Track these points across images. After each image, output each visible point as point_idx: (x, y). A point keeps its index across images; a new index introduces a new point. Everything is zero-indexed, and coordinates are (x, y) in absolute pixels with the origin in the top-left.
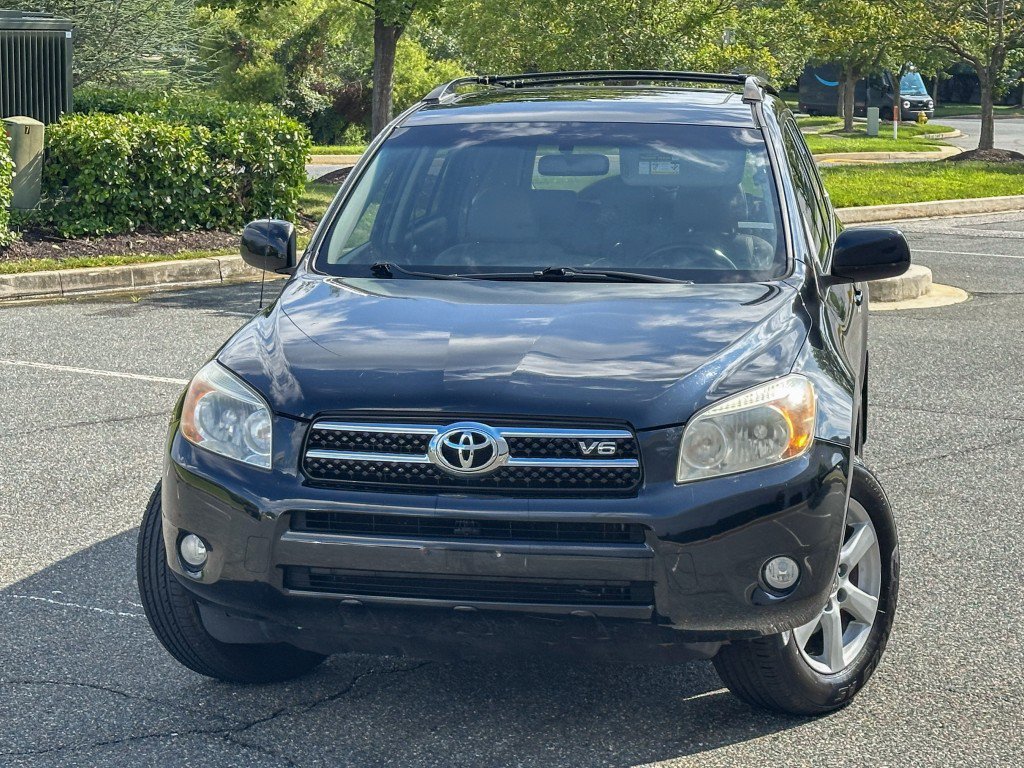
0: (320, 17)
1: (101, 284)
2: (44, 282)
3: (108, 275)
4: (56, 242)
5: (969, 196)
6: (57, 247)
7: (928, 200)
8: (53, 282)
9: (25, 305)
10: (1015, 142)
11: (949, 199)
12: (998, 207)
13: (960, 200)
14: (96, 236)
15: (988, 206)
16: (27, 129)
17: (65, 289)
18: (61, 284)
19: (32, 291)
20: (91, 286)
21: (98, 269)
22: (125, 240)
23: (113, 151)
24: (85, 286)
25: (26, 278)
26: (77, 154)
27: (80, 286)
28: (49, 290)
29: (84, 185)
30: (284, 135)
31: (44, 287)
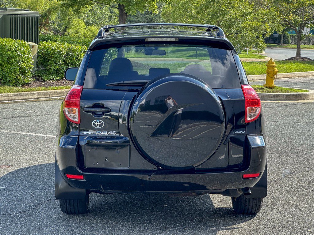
0: (48, 10)
1: (60, 95)
2: (45, 94)
3: (62, 92)
4: (43, 82)
5: (301, 71)
6: (44, 83)
7: (290, 72)
8: (47, 94)
9: (40, 101)
10: (285, 56)
11: (296, 72)
12: (310, 75)
13: (299, 72)
14: (54, 80)
15: (308, 74)
16: (33, 46)
17: (50, 96)
18: (49, 95)
19: (42, 97)
20: (57, 95)
21: (59, 90)
22: (62, 82)
23: (60, 53)
24: (56, 96)
25: (40, 92)
26: (48, 54)
27: (54, 96)
28: (46, 96)
29: (51, 64)
31: (45, 95)
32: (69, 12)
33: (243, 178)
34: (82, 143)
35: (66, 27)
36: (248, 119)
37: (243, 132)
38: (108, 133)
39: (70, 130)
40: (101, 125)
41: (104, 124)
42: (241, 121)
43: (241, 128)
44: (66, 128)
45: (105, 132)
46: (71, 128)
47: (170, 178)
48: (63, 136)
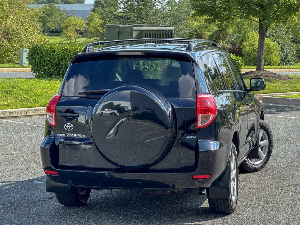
30: (236, 61)
32: (244, 26)
33: (193, 179)
34: (57, 143)
35: (242, 40)
36: (200, 125)
37: (194, 137)
38: (76, 135)
39: (51, 132)
40: (71, 128)
41: (73, 128)
42: (192, 127)
43: (191, 133)
44: (48, 131)
45: (74, 134)
46: (52, 131)
47: (125, 176)
48: (45, 137)
